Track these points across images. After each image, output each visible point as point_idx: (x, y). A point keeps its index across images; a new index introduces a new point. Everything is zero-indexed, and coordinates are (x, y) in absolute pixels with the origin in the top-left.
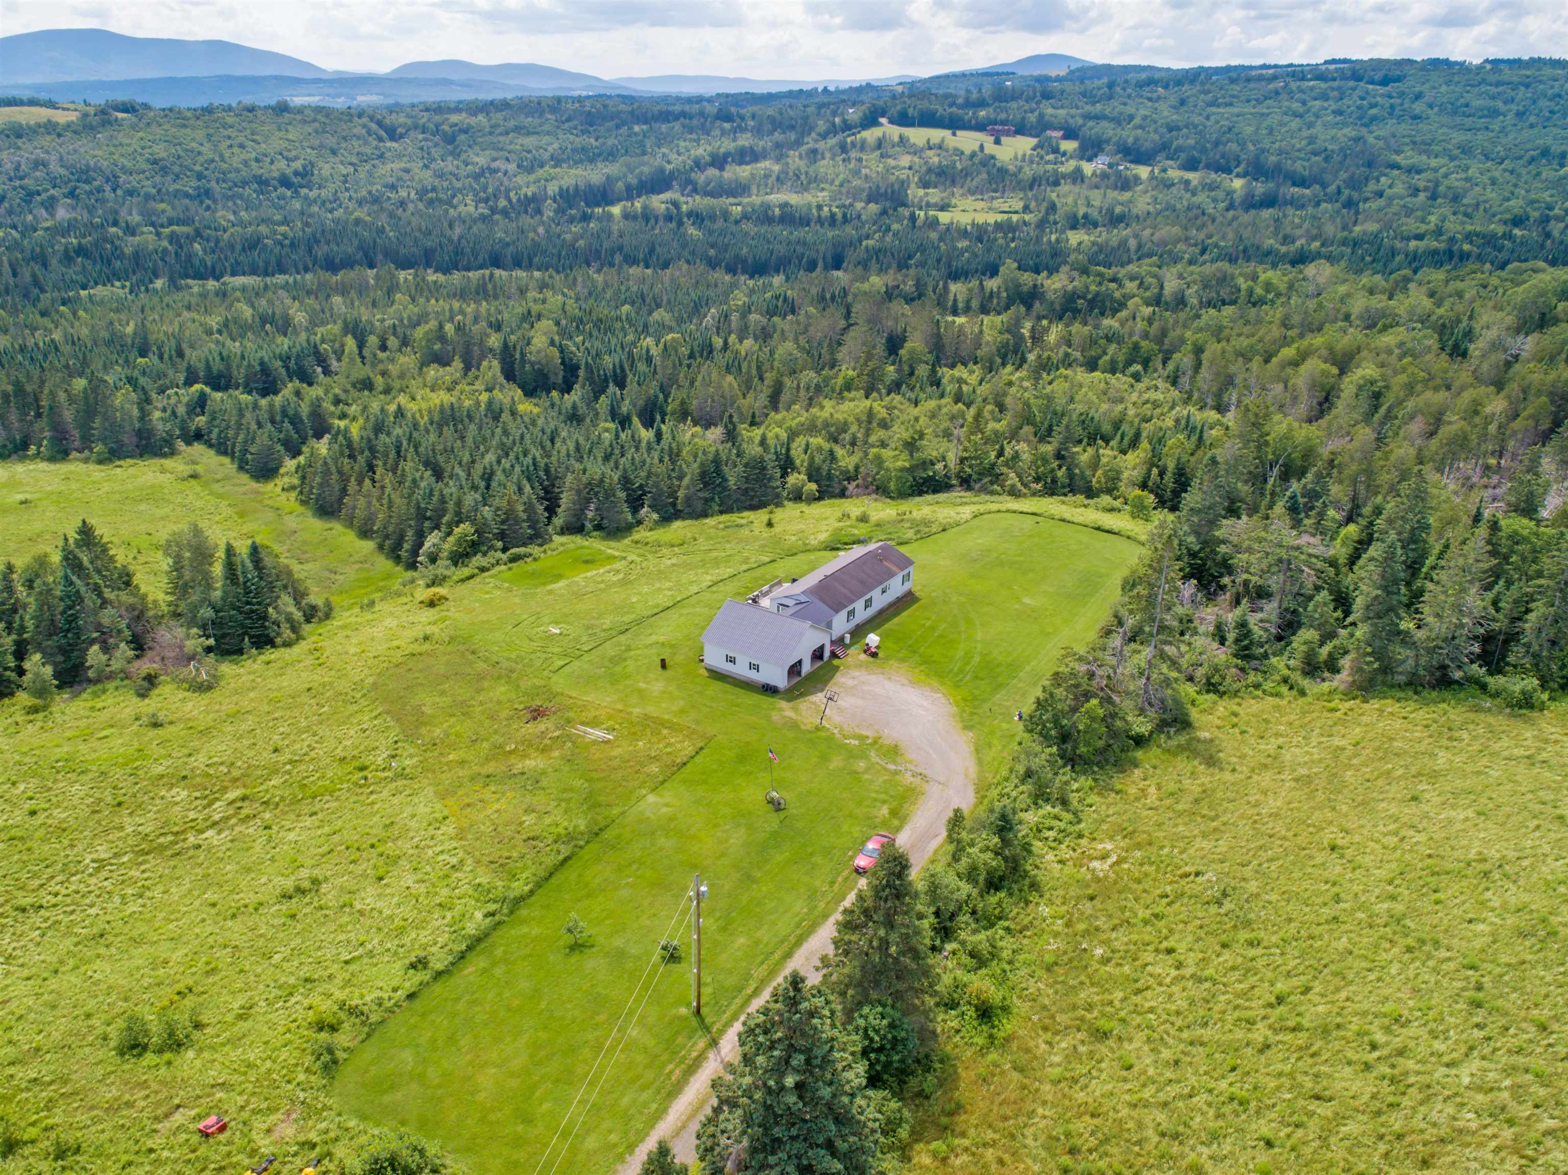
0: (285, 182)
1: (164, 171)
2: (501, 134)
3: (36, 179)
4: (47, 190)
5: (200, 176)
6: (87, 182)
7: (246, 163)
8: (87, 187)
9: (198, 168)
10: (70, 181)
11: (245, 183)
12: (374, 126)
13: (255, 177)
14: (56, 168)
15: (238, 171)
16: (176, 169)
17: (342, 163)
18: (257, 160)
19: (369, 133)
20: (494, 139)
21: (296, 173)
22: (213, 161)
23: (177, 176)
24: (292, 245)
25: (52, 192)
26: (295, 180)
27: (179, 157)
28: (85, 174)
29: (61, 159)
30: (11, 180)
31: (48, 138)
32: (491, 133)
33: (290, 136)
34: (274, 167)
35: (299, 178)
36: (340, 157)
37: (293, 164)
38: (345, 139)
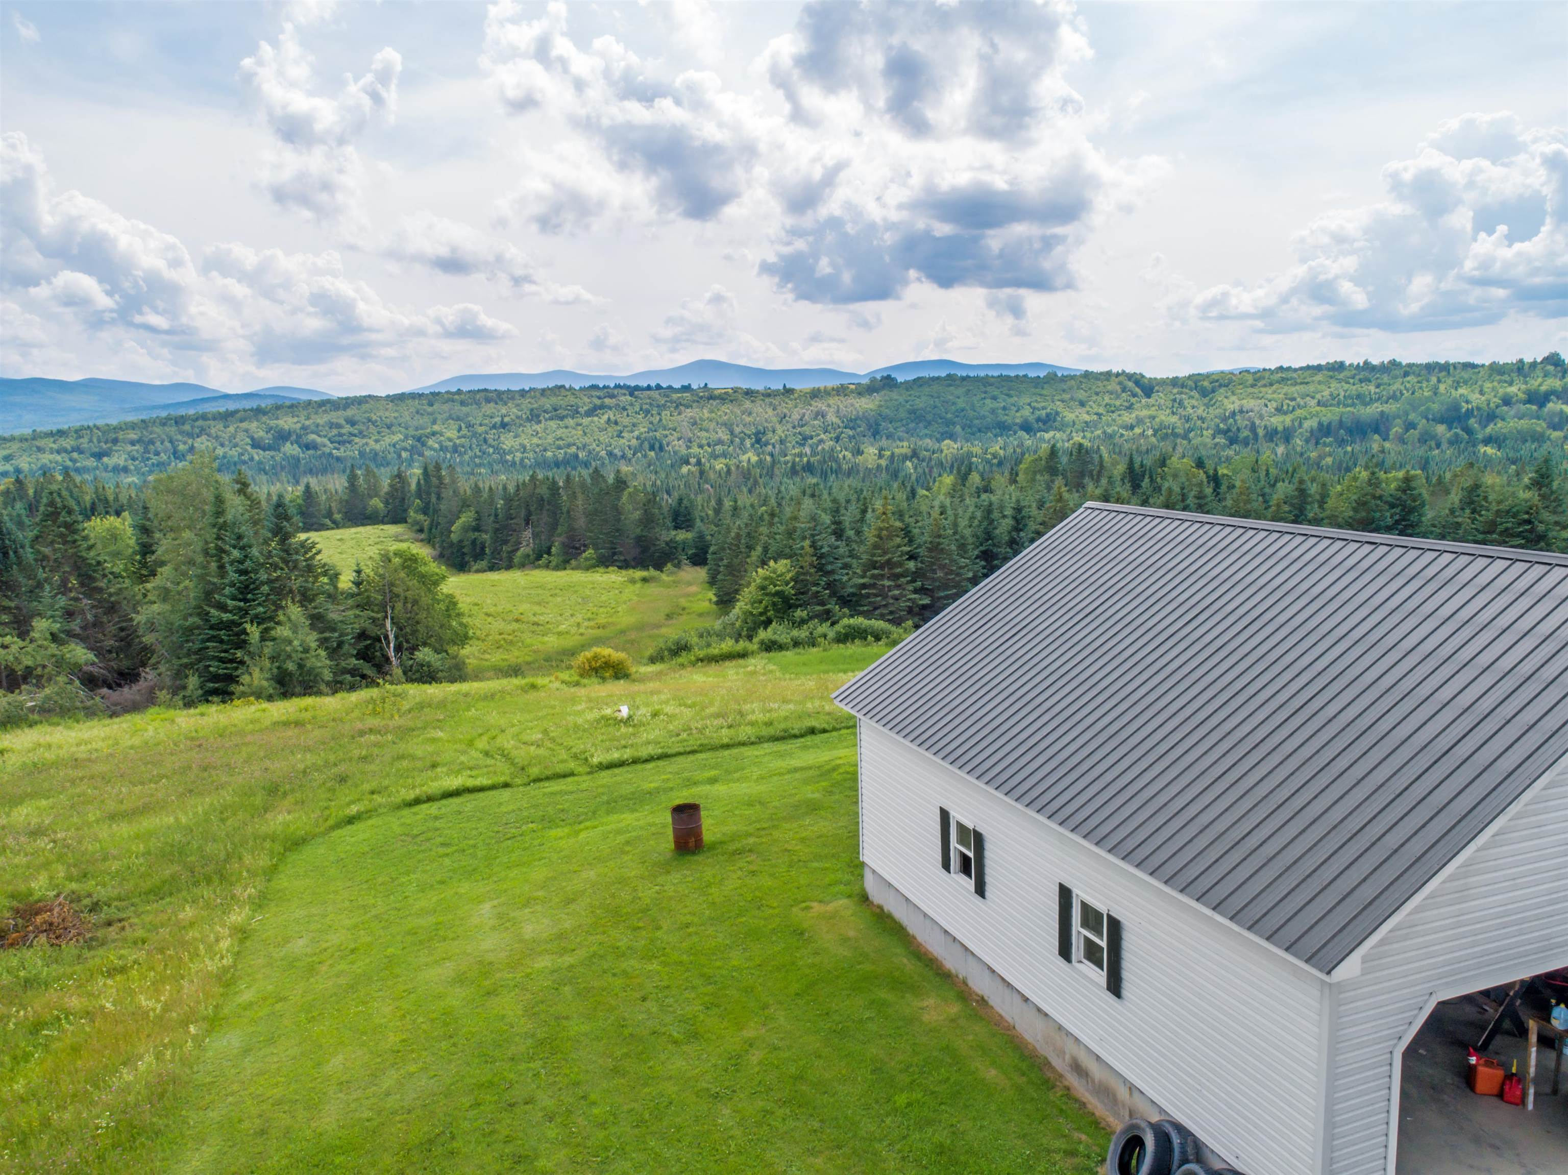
0: (1025, 426)
2: (1265, 386)
3: (814, 426)
4: (818, 435)
6: (852, 428)
7: (993, 411)
8: (851, 433)
9: (949, 416)
12: (1130, 384)
13: (999, 423)
14: (832, 418)
15: (984, 417)
16: (930, 417)
17: (1088, 413)
18: (1004, 408)
19: (1124, 390)
20: (1255, 390)
21: (1039, 420)
22: (963, 409)
24: (1000, 464)
25: (822, 436)
26: (1036, 425)
27: (935, 407)
28: (851, 423)
29: (838, 411)
30: (794, 427)
31: (837, 398)
32: (1253, 386)
33: (1044, 392)
34: (1018, 414)
35: (1041, 424)
36: (1088, 408)
37: (1037, 413)
38: (1097, 394)
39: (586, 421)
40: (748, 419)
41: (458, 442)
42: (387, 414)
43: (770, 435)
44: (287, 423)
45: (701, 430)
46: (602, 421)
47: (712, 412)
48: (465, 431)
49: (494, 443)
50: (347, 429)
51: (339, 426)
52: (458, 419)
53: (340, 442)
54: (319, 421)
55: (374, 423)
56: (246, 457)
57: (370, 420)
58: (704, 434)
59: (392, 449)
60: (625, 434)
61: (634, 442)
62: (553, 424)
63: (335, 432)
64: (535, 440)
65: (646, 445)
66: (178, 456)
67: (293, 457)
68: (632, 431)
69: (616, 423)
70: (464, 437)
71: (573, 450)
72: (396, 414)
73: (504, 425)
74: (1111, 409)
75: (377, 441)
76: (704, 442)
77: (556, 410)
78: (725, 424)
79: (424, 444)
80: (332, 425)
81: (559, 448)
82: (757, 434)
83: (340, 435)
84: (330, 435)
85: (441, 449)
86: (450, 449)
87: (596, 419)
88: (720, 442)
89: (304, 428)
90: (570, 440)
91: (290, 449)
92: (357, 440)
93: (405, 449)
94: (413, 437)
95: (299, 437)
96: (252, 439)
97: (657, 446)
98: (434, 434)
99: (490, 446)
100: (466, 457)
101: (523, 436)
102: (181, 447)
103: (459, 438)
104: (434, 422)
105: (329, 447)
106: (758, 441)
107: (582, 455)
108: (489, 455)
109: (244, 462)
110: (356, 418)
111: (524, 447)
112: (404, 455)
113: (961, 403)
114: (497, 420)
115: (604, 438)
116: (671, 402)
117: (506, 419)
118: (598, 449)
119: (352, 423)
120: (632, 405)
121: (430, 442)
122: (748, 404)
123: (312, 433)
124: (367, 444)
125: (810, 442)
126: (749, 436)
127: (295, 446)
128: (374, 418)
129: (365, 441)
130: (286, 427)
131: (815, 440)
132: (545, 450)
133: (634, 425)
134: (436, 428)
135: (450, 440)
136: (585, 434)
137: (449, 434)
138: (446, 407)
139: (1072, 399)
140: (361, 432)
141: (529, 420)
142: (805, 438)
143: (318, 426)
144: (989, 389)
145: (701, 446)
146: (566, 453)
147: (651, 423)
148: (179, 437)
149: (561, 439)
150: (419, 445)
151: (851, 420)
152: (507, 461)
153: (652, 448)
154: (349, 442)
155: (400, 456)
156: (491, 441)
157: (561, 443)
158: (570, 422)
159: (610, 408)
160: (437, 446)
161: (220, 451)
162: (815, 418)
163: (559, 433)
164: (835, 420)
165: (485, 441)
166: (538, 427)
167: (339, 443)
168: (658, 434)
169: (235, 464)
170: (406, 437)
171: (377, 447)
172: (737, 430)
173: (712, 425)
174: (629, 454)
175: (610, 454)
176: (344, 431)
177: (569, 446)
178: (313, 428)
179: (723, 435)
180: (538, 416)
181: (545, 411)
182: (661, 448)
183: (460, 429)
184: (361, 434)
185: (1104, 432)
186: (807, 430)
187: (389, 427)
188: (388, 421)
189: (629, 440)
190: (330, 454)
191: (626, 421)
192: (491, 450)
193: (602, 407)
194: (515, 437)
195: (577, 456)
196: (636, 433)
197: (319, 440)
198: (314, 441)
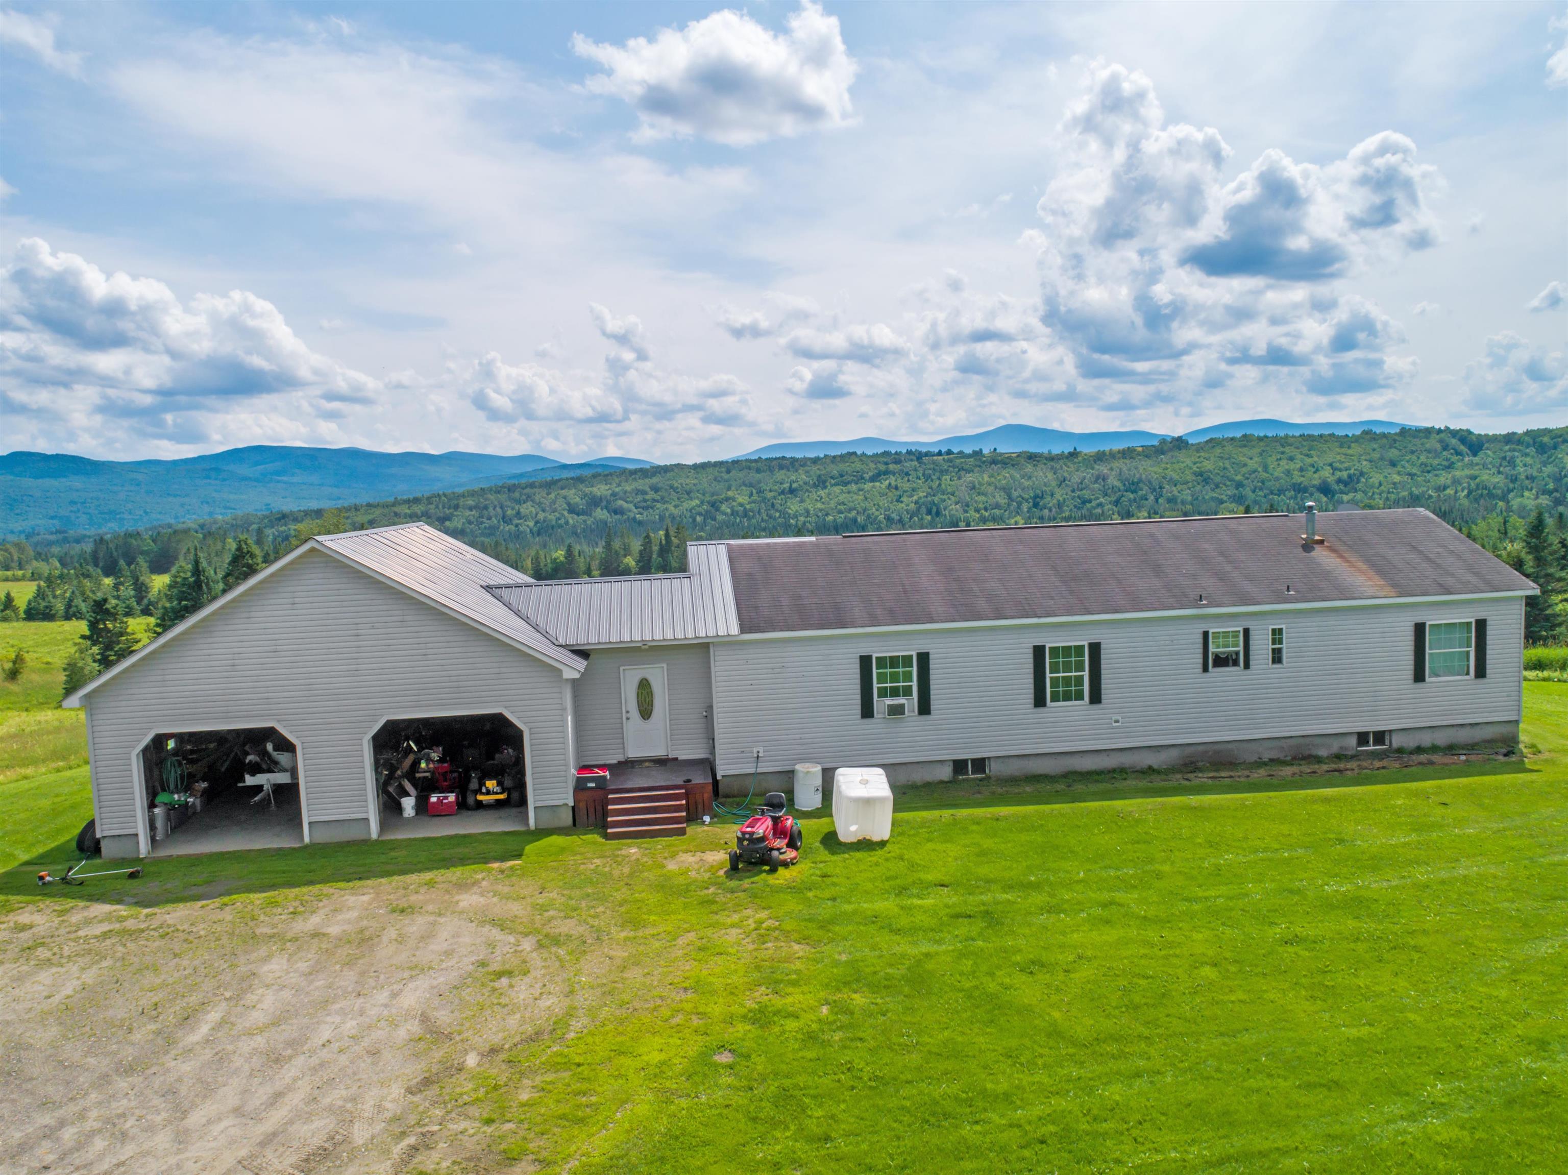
0: (1325, 489)
1: (1206, 481)
4: (1098, 498)
5: (1239, 485)
7: (1288, 473)
8: (1132, 496)
9: (1239, 478)
10: (1120, 490)
11: (1281, 492)
12: (1454, 441)
13: (1294, 485)
14: (1113, 481)
15: (1278, 479)
16: (1218, 479)
17: (1399, 473)
18: (1301, 470)
19: (1445, 448)
21: (1339, 481)
22: (1255, 471)
23: (1217, 486)
25: (1102, 500)
26: (1336, 487)
27: (1225, 468)
28: (1133, 486)
29: (1120, 474)
30: (1073, 491)
31: (1122, 461)
33: (1350, 452)
34: (1316, 476)
35: (1342, 486)
36: (1399, 468)
37: (1338, 474)
38: (1413, 452)
39: (868, 486)
40: (1026, 483)
41: (748, 507)
42: (688, 481)
43: (1049, 498)
44: (601, 490)
45: (979, 494)
46: (883, 486)
47: (991, 476)
48: (755, 497)
49: (780, 508)
50: (651, 495)
51: (645, 493)
52: (751, 485)
53: (645, 507)
54: (628, 488)
55: (675, 489)
56: (562, 521)
57: (672, 487)
58: (983, 498)
59: (689, 514)
60: (904, 499)
61: (912, 506)
62: (837, 489)
63: (640, 498)
64: (819, 505)
65: (923, 509)
66: (506, 520)
67: (601, 521)
68: (911, 496)
69: (896, 488)
70: (754, 502)
71: (854, 513)
72: (695, 481)
73: (792, 491)
74: (1426, 469)
75: (676, 506)
76: (981, 506)
77: (842, 476)
78: (1003, 489)
79: (718, 509)
80: (638, 492)
81: (840, 512)
82: (1036, 497)
83: (645, 501)
84: (636, 501)
85: (732, 514)
86: (740, 513)
87: (877, 484)
88: (997, 506)
89: (614, 494)
90: (851, 505)
91: (601, 514)
92: (658, 505)
93: (700, 514)
94: (708, 502)
95: (608, 502)
96: (569, 504)
97: (934, 510)
98: (727, 499)
99: (777, 510)
100: (754, 521)
101: (808, 501)
102: (509, 512)
103: (749, 503)
104: (729, 489)
105: (634, 513)
106: (1036, 505)
107: (860, 519)
108: (775, 519)
109: (561, 526)
110: (660, 485)
111: (808, 511)
112: (699, 519)
113: (1252, 464)
114: (786, 486)
115: (884, 502)
116: (954, 467)
117: (794, 485)
118: (877, 513)
119: (656, 489)
120: (916, 470)
121: (724, 507)
122: (1029, 468)
123: (620, 499)
124: (667, 509)
125: (1088, 505)
126: (1027, 501)
127: (605, 511)
128: (676, 485)
129: (665, 506)
130: (599, 494)
131: (1094, 504)
132: (827, 515)
133: (913, 490)
134: (730, 493)
135: (741, 505)
136: (866, 499)
137: (740, 499)
138: (741, 475)
139: (1382, 459)
140: (663, 498)
141: (815, 486)
142: (1084, 502)
143: (626, 492)
144: (1287, 449)
145: (977, 510)
146: (845, 518)
147: (931, 488)
148: (509, 503)
149: (844, 504)
150: (713, 510)
151: (1133, 484)
152: (790, 526)
153: (929, 512)
154: (652, 508)
155: (694, 520)
156: (778, 506)
157: (842, 507)
158: (854, 487)
159: (894, 474)
160: (729, 511)
161: (541, 516)
162: (1096, 482)
163: (842, 498)
164: (1117, 484)
165: (773, 505)
166: (822, 493)
167: (643, 508)
168: (936, 499)
169: (553, 527)
170: (702, 503)
171: (676, 512)
172: (1015, 494)
173: (991, 489)
174: (906, 518)
175: (888, 519)
176: (647, 497)
177: (850, 510)
178: (621, 494)
179: (1001, 499)
180: (824, 482)
181: (832, 478)
182: (938, 513)
183: (751, 495)
184: (663, 500)
185: (1411, 494)
186: (1086, 494)
187: (688, 493)
188: (688, 488)
189: (908, 504)
190: (634, 519)
191: (906, 486)
192: (777, 514)
193: (886, 473)
194: (802, 501)
195: (855, 520)
196: (915, 498)
197: (625, 505)
198: (621, 506)
